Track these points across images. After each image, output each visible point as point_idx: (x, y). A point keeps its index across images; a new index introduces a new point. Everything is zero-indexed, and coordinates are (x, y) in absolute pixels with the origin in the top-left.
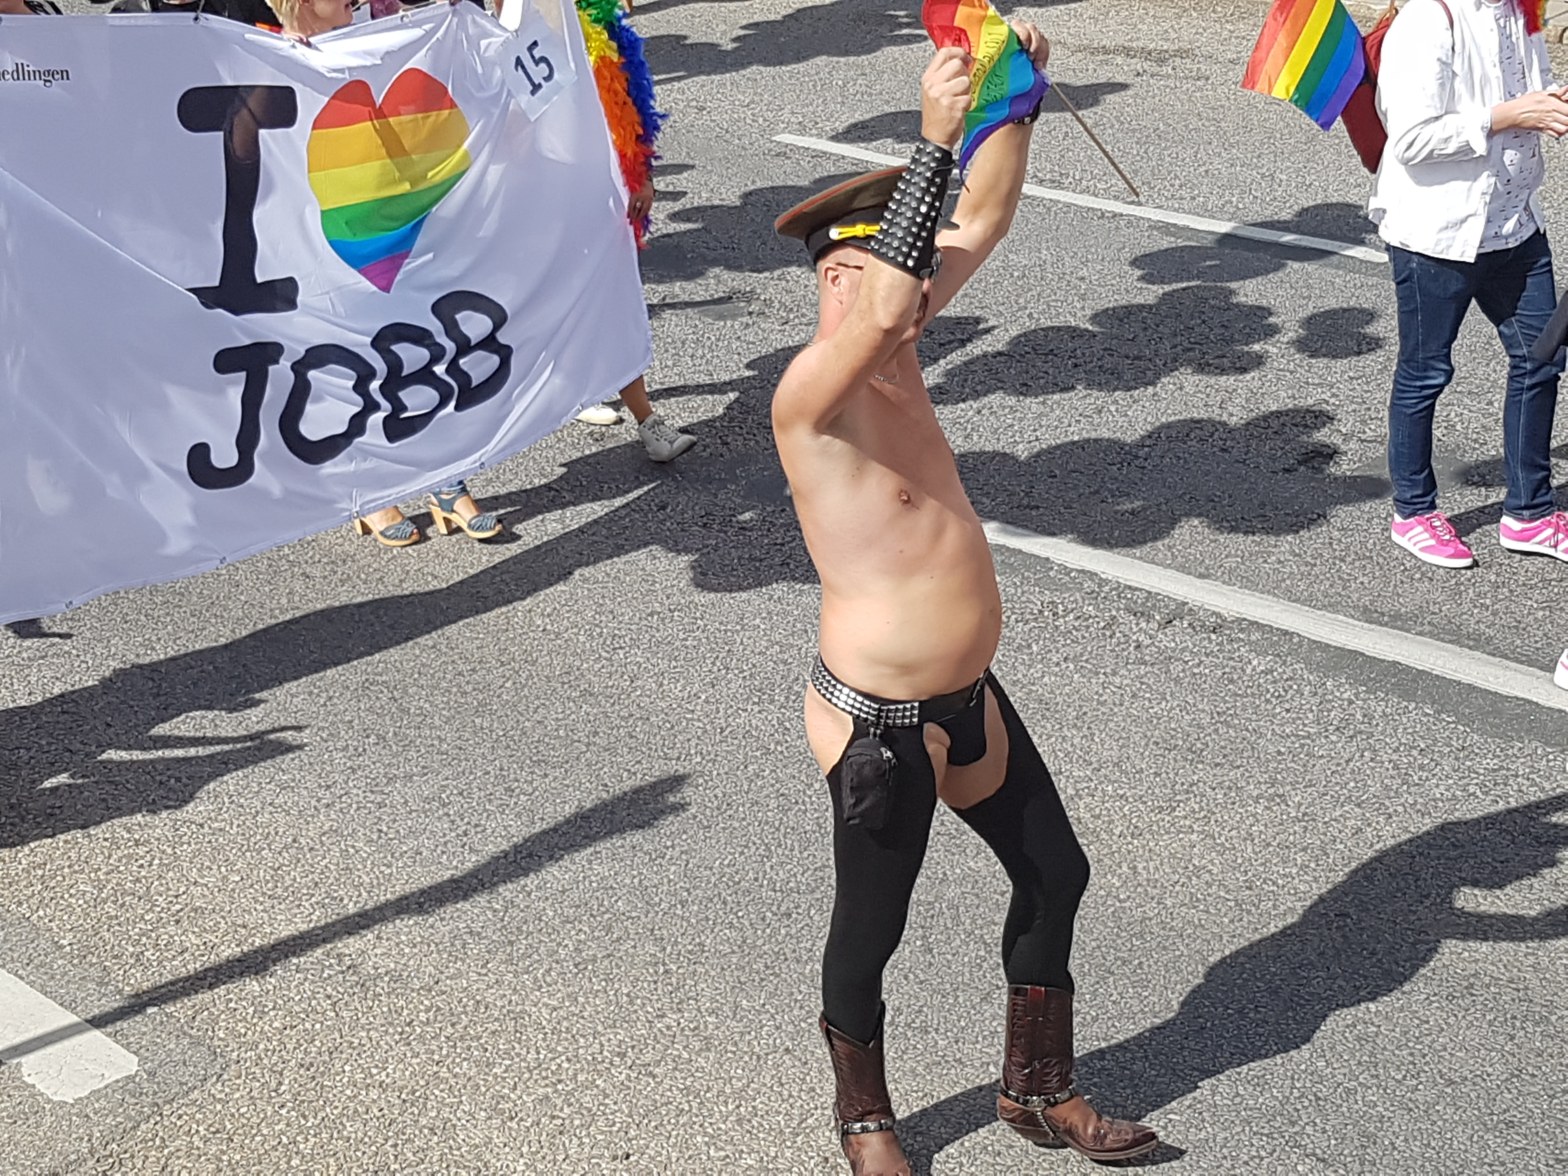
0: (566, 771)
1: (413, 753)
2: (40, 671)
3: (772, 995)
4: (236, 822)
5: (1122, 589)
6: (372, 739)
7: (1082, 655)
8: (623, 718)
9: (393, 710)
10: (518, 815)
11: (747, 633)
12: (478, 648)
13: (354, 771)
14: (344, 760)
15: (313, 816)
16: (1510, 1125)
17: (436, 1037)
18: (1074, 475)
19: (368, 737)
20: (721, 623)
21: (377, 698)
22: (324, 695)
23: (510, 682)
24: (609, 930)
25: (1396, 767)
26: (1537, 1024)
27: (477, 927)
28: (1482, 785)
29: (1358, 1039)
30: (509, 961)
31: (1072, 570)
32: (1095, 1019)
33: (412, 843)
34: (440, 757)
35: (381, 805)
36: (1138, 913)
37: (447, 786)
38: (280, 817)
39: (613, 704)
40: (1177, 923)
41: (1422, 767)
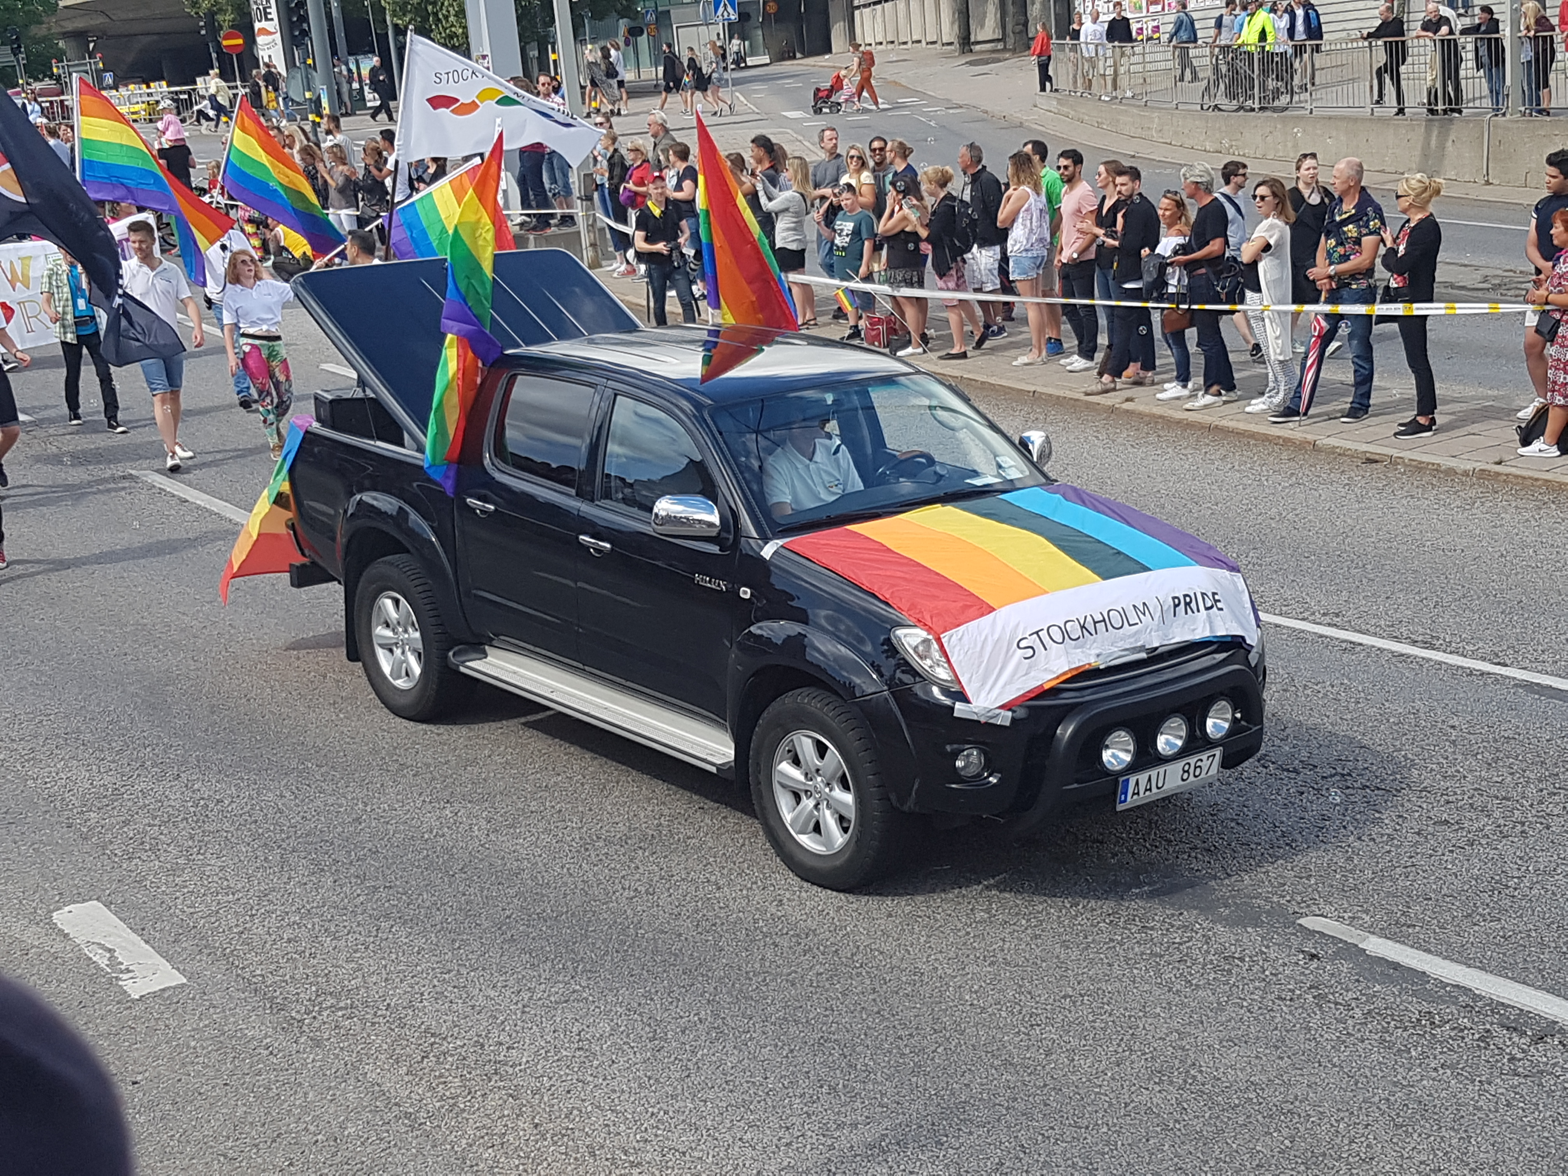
0: (988, 1131)
1: (858, 1104)
2: (563, 1012)
4: (711, 1153)
5: (1496, 1007)
6: (825, 1089)
7: (1458, 1063)
8: (1038, 1088)
9: (843, 1064)
11: (1149, 1021)
12: (916, 1016)
13: (809, 1116)
14: (801, 1106)
15: (774, 1153)
18: (1448, 899)
19: (821, 1087)
20: (1126, 1009)
21: (830, 1054)
22: (786, 1048)
23: (942, 1048)
31: (1448, 985)
34: (880, 1109)
35: (832, 1147)
37: (887, 1135)
38: (749, 1152)
39: (1029, 1075)
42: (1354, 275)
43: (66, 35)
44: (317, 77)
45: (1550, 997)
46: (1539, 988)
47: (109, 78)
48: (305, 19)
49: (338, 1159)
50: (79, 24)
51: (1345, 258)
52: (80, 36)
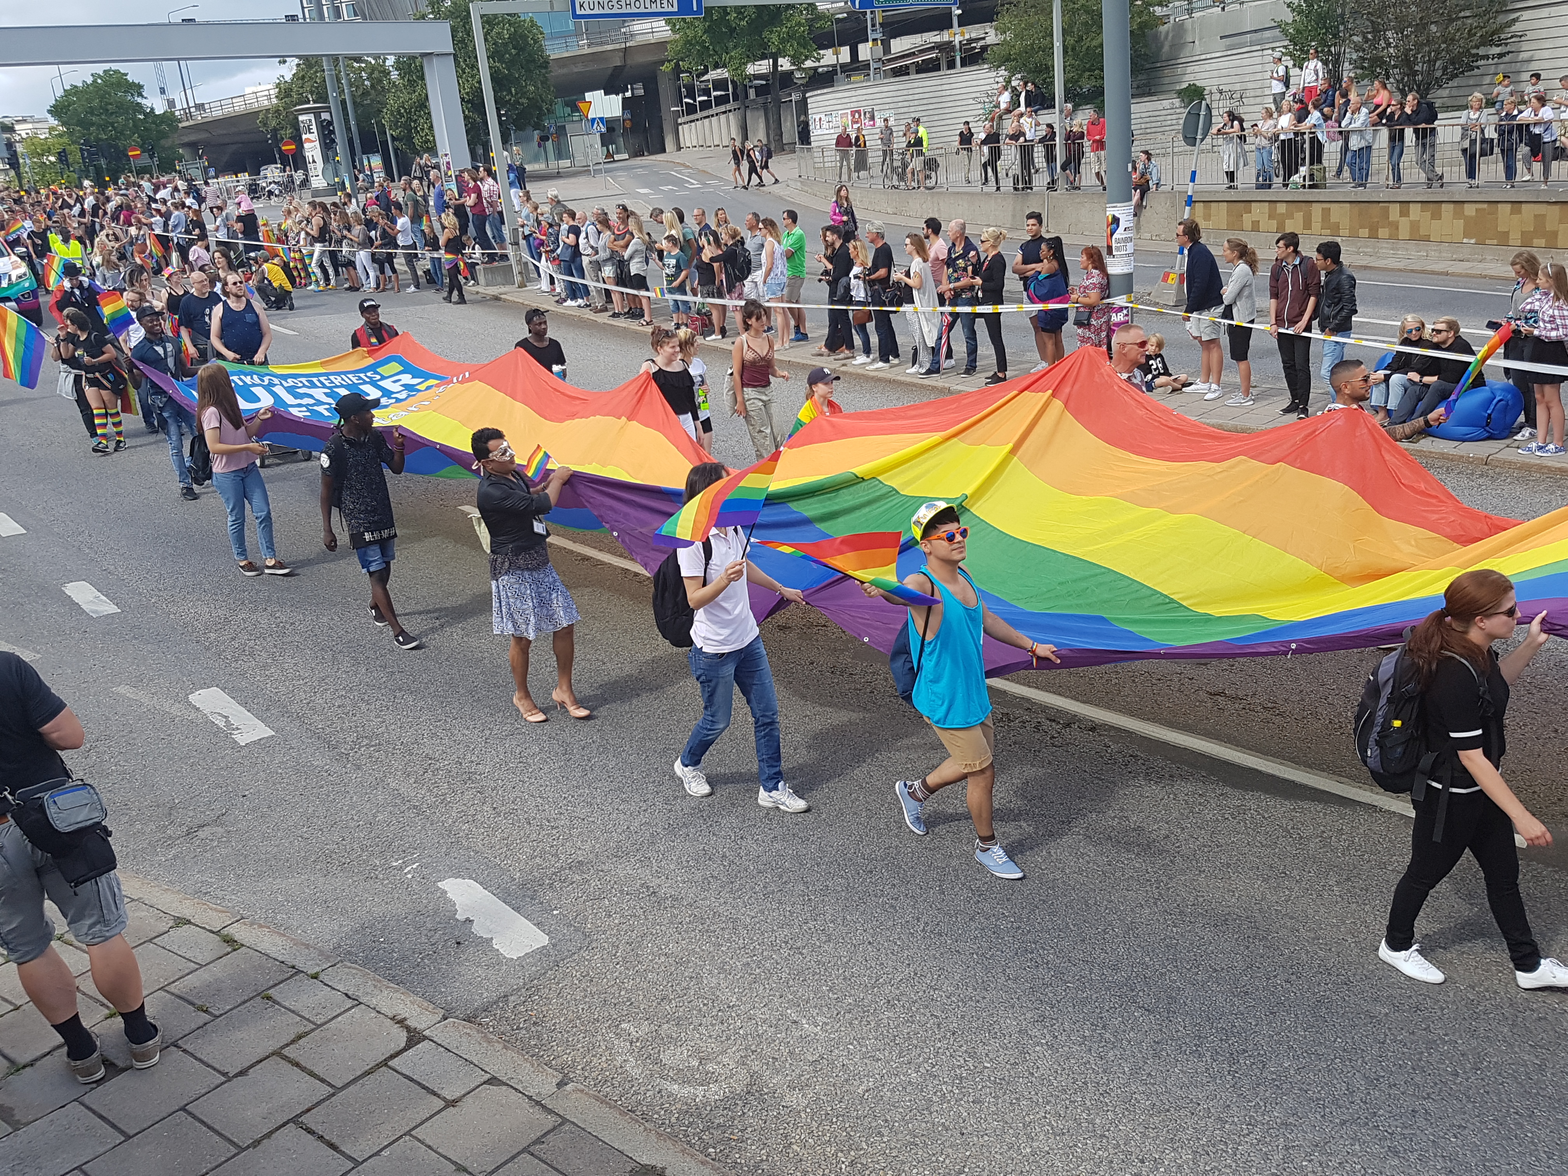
3: (862, 913)
5: (1044, 708)
10: (737, 817)
16: (1246, 993)
17: (694, 930)
24: (781, 877)
25: (1187, 803)
26: (1260, 940)
27: (715, 874)
28: (1232, 814)
29: (1167, 946)
30: (731, 892)
32: (1029, 932)
33: (684, 830)
35: (670, 811)
36: (1051, 876)
38: (622, 816)
40: (1072, 883)
41: (1200, 804)
42: (963, 289)
43: (184, 145)
44: (342, 168)
45: (1073, 702)
46: (1067, 697)
47: (212, 172)
48: (333, 132)
49: (372, 835)
50: (193, 138)
51: (958, 279)
52: (193, 146)
